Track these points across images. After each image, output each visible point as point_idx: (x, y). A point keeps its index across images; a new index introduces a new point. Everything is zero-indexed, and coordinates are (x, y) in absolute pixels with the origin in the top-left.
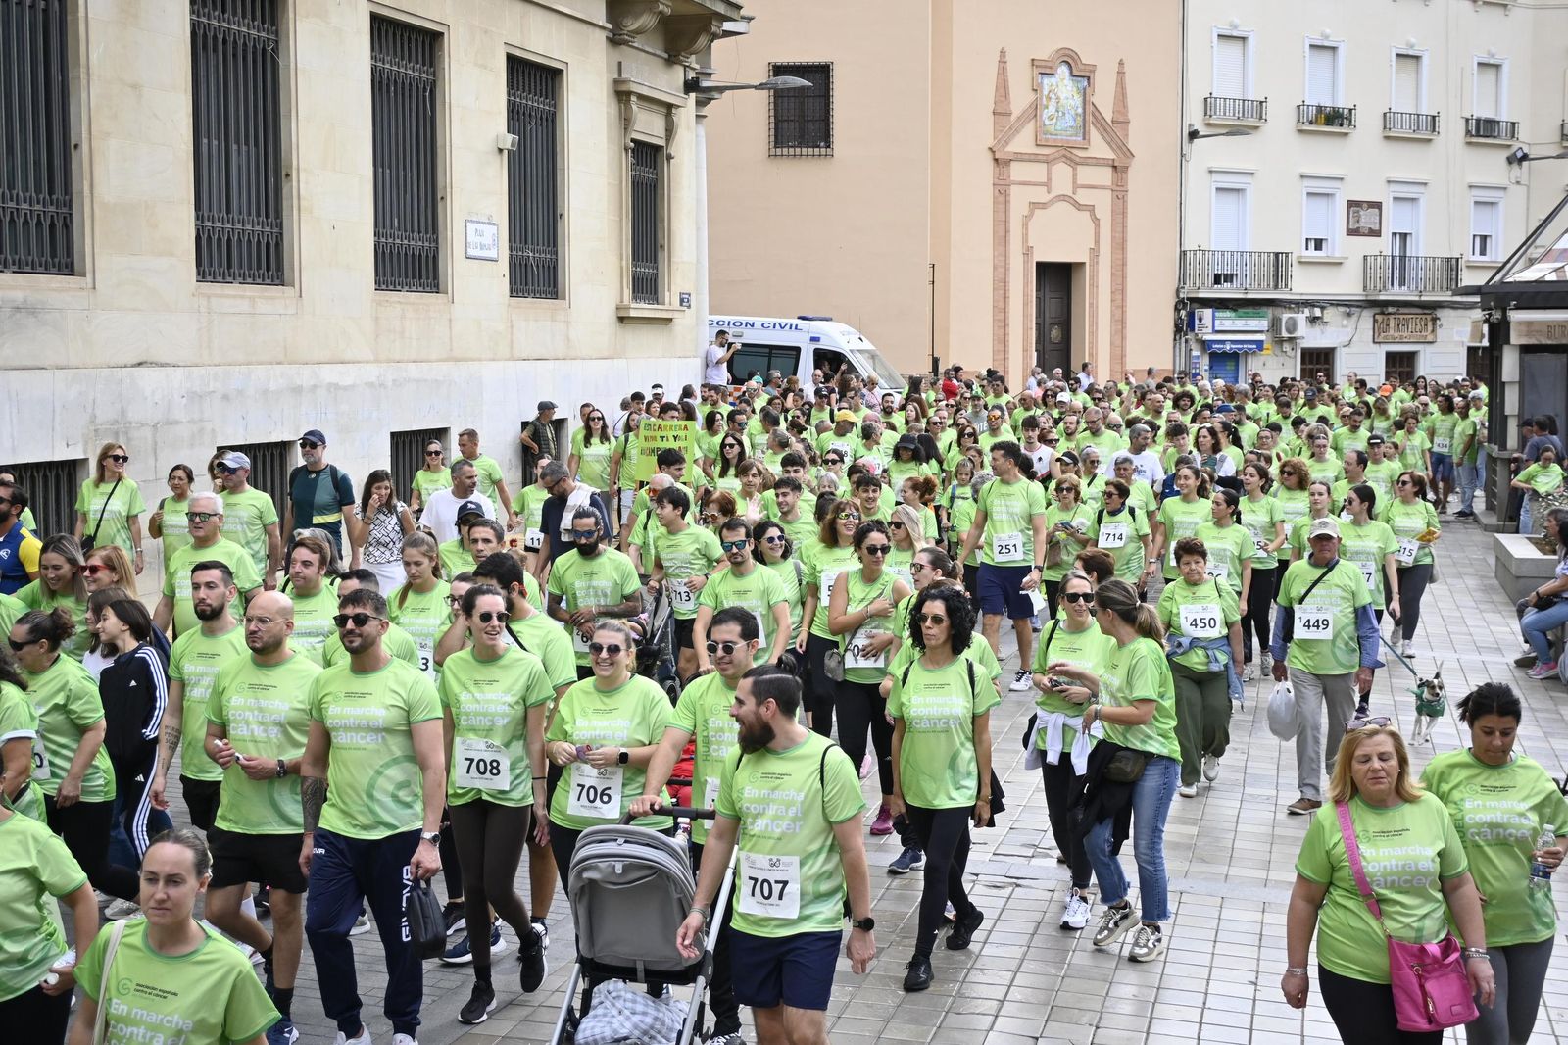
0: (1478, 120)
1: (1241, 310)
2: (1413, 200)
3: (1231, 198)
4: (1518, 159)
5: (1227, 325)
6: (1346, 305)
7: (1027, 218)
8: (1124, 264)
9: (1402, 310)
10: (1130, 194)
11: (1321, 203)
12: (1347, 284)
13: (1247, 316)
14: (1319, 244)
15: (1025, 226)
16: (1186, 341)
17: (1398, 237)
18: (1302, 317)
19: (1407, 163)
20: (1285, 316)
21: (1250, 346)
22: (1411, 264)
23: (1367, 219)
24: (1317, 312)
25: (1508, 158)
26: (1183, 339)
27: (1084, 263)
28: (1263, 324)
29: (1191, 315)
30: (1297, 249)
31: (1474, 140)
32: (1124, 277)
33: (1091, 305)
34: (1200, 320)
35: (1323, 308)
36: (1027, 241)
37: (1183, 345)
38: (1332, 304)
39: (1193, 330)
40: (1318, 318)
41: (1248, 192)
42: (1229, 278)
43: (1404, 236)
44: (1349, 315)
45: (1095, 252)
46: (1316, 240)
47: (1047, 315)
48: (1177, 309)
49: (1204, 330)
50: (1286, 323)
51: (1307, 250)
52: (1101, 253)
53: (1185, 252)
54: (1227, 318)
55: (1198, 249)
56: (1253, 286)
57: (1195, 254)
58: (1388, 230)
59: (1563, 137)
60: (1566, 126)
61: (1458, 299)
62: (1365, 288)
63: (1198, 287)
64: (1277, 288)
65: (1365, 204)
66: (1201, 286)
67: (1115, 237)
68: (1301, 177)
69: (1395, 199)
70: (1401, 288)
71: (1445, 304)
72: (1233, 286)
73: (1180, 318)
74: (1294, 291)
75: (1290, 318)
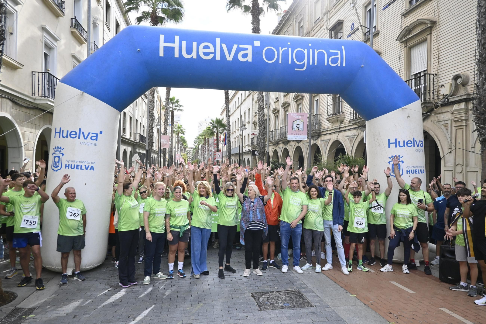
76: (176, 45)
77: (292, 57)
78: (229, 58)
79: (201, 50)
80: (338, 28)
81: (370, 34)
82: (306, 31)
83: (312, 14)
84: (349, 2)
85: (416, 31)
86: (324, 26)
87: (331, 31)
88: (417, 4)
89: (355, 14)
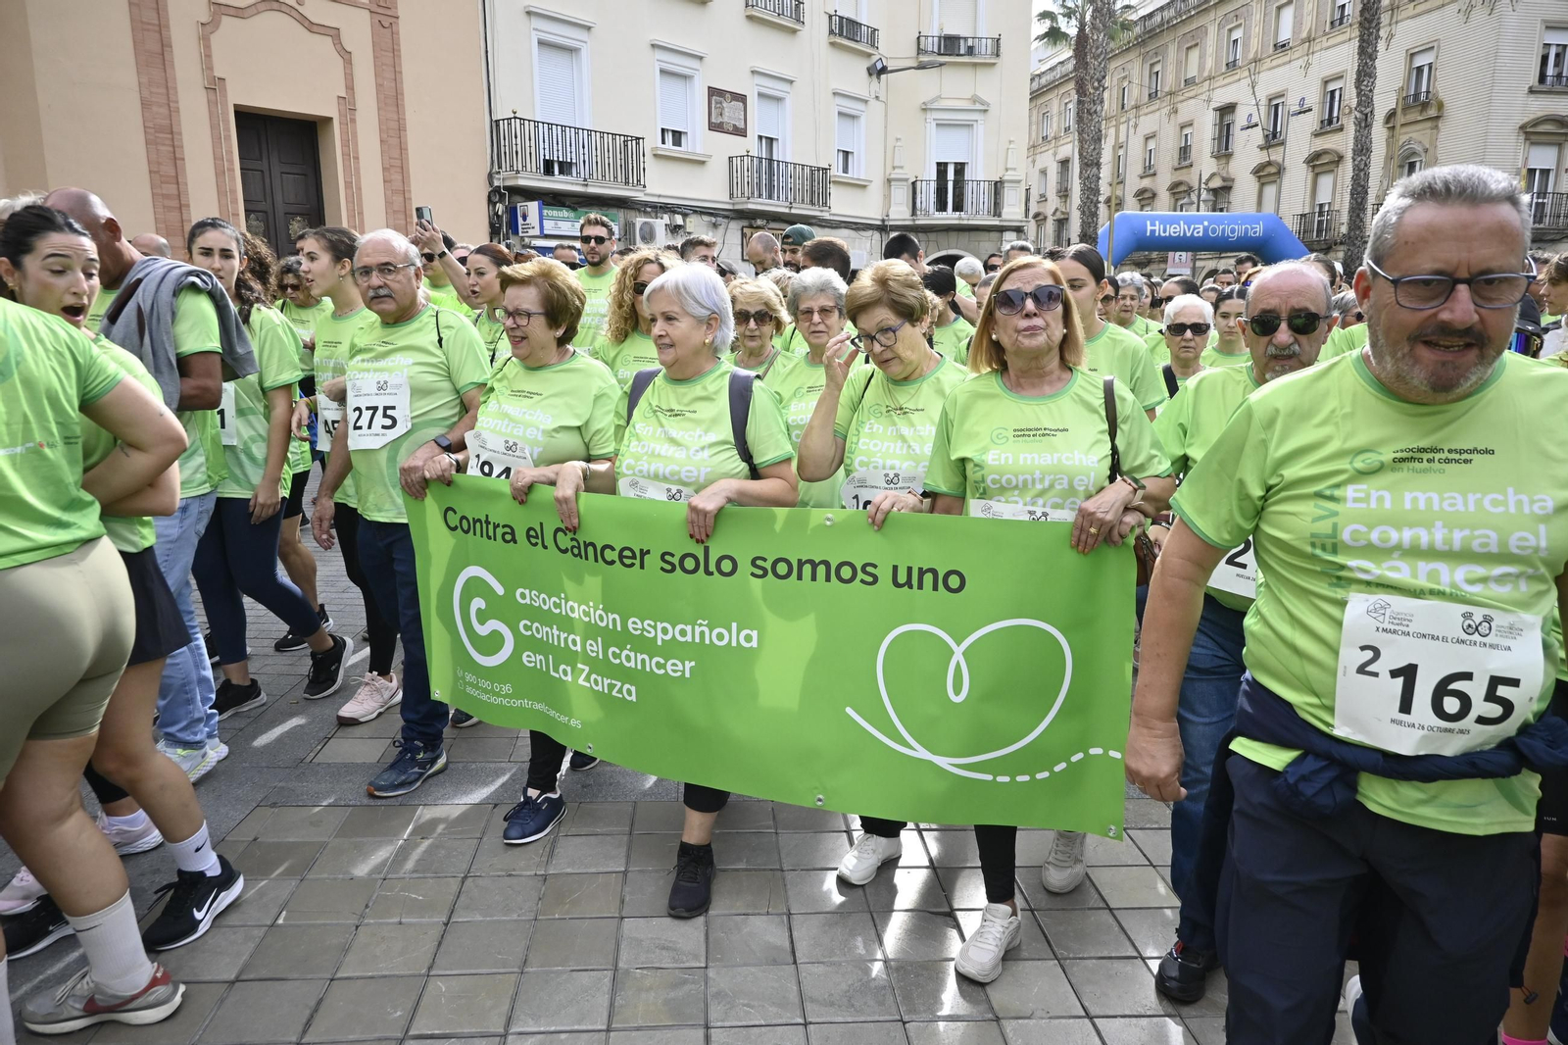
0: (841, 18)
2: (778, 100)
3: (560, 58)
4: (878, 72)
5: (564, 227)
6: (711, 214)
7: (207, 29)
8: (401, 128)
9: (773, 225)
10: (401, 22)
11: (676, 85)
12: (710, 188)
14: (678, 137)
15: (205, 40)
17: (764, 140)
18: (660, 224)
19: (770, 52)
20: (640, 221)
22: (779, 170)
23: (731, 113)
24: (679, 219)
25: (868, 69)
27: (328, 120)
29: (512, 212)
30: (652, 141)
31: (839, 40)
32: (402, 148)
33: (348, 185)
34: (525, 218)
35: (685, 216)
36: (210, 68)
38: (695, 212)
39: (516, 232)
40: (680, 227)
41: (584, 52)
42: (566, 168)
43: (770, 140)
44: (715, 226)
45: (348, 103)
46: (673, 131)
47: (279, 198)
48: (491, 202)
49: (531, 232)
50: (641, 229)
51: (663, 142)
52: (359, 106)
53: (497, 121)
54: (564, 219)
55: (515, 118)
56: (595, 177)
57: (510, 124)
58: (753, 132)
59: (920, 51)
60: (923, 39)
61: (826, 216)
62: (731, 195)
63: (518, 172)
64: (627, 183)
65: (728, 95)
66: (520, 169)
67: (381, 85)
68: (653, 46)
69: (760, 95)
70: (770, 197)
71: (814, 221)
72: (569, 178)
73: (496, 214)
74: (648, 190)
75: (646, 223)
76: (1157, 228)
77: (1228, 232)
78: (1188, 235)
79: (1172, 230)
80: (1227, 110)
81: (1273, 139)
82: (1167, 89)
83: (1182, 64)
84: (1248, 81)
85: (1325, 159)
86: (1204, 97)
87: (1215, 110)
88: (1328, 129)
89: (1254, 102)
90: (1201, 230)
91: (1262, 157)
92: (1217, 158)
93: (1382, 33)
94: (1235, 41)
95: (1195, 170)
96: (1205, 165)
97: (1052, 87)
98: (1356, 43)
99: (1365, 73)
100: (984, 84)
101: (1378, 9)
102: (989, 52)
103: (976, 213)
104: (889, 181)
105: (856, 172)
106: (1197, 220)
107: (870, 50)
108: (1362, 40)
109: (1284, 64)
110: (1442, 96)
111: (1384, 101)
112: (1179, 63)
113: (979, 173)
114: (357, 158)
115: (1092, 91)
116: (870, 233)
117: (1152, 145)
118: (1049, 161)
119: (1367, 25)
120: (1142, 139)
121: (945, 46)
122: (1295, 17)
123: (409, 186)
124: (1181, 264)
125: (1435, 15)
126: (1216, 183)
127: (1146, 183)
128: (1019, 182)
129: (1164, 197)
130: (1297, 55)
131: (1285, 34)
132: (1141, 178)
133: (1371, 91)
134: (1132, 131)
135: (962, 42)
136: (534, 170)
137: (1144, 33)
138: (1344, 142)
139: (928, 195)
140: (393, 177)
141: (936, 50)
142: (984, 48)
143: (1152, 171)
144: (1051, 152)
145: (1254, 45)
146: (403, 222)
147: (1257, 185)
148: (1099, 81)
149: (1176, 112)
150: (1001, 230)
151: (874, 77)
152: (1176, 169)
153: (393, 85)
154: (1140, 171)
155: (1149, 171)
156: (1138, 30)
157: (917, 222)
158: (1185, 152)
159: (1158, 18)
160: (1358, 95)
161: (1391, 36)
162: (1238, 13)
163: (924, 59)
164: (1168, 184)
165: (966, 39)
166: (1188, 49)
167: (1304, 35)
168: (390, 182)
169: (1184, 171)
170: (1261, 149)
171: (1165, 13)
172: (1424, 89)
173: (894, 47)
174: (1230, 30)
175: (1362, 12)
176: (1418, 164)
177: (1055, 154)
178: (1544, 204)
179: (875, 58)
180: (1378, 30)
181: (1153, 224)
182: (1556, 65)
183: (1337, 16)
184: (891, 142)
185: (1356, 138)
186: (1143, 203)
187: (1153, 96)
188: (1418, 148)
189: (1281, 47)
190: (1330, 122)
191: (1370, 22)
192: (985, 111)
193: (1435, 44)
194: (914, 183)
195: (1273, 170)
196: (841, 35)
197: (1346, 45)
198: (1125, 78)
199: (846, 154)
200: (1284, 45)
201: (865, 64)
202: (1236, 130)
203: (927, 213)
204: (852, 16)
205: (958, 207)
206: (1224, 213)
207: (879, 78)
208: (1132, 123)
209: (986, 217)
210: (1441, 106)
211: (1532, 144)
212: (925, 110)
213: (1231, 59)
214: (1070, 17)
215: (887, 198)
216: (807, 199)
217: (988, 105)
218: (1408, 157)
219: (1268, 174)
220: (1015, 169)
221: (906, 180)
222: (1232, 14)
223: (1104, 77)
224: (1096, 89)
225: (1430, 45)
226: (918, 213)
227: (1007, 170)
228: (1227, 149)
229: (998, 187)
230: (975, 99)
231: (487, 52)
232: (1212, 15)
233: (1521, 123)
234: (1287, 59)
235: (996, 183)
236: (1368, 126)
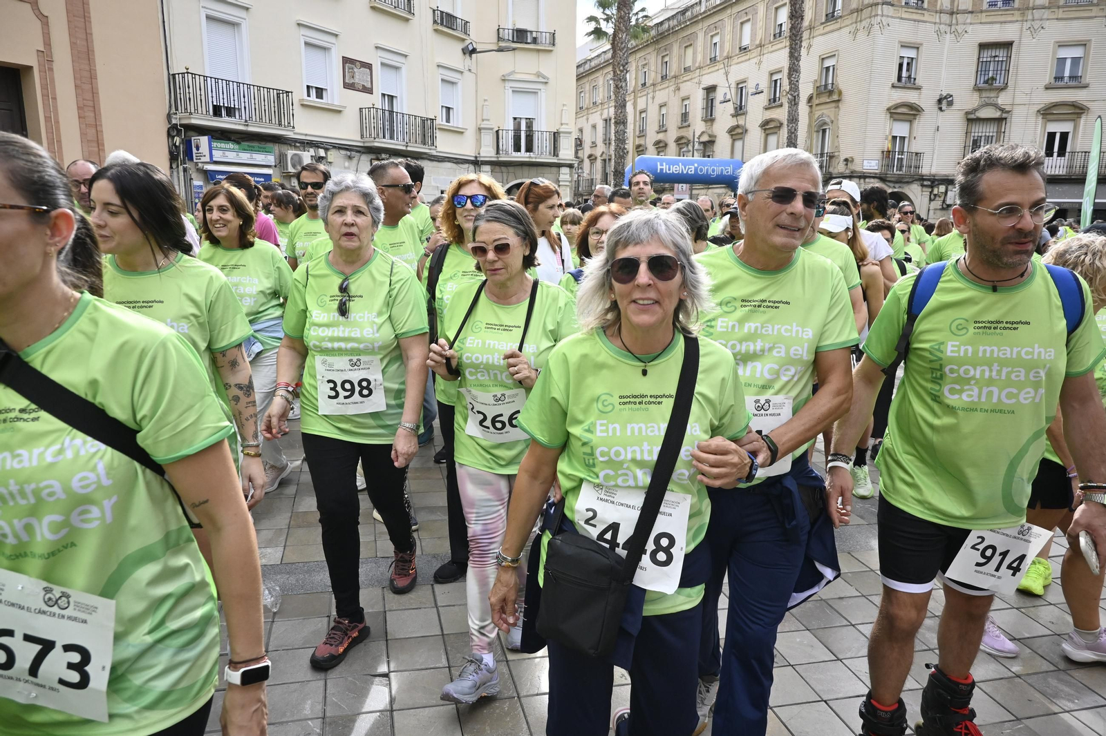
0: (442, 12)
1: (245, 144)
2: (397, 68)
3: (225, 30)
4: (470, 52)
5: (231, 156)
6: (347, 149)
8: (92, 77)
11: (318, 54)
12: (346, 130)
13: (251, 150)
14: (320, 92)
16: (185, 170)
17: (386, 97)
18: (307, 155)
19: (389, 34)
20: (290, 153)
21: (258, 179)
22: (398, 119)
23: (360, 76)
24: (322, 153)
25: (463, 50)
26: (181, 168)
27: (30, 68)
28: (271, 159)
29: (188, 144)
30: (299, 94)
31: (440, 28)
32: (94, 93)
33: (48, 119)
34: (198, 149)
35: (326, 150)
37: (181, 174)
38: (334, 147)
39: (191, 159)
40: (322, 158)
41: (243, 26)
42: (230, 112)
43: (391, 98)
44: (350, 158)
45: (46, 56)
46: (316, 88)
48: (169, 135)
49: (203, 159)
50: (292, 159)
51: (309, 96)
52: (55, 58)
53: (174, 75)
54: (230, 150)
55: (188, 73)
56: (254, 119)
57: (183, 77)
58: (378, 90)
59: (499, 39)
60: (501, 31)
61: (434, 153)
62: (362, 136)
63: (191, 113)
64: (280, 124)
65: (358, 63)
66: (193, 111)
67: (74, 43)
68: (298, 24)
69: (383, 64)
70: (392, 138)
71: (425, 156)
72: (233, 119)
73: (175, 145)
74: (296, 130)
75: (295, 154)
77: (710, 171)
78: (685, 172)
79: (674, 169)
80: (711, 89)
81: (740, 110)
82: (673, 74)
83: (682, 58)
84: (723, 71)
85: (772, 125)
86: (696, 80)
87: (704, 89)
88: (773, 105)
89: (727, 85)
90: (693, 169)
91: (732, 122)
92: (705, 121)
93: (804, 44)
94: (715, 44)
95: (691, 129)
96: (698, 126)
97: (598, 69)
98: (787, 50)
99: (794, 70)
100: (545, 65)
101: (800, 28)
102: (548, 42)
103: (541, 154)
104: (480, 129)
105: (456, 122)
106: (692, 163)
107: (464, 37)
108: (791, 48)
109: (746, 61)
110: (842, 86)
111: (806, 89)
112: (680, 57)
113: (543, 126)
114: (54, 99)
115: (619, 73)
116: (467, 166)
117: (664, 111)
118: (597, 118)
119: (794, 38)
120: (658, 107)
121: (517, 36)
122: (752, 30)
123: (101, 121)
124: (683, 192)
125: (836, 34)
126: (705, 138)
127: (661, 136)
128: (570, 133)
129: (672, 146)
130: (754, 55)
131: (746, 41)
132: (658, 133)
133: (797, 81)
134: (650, 101)
135: (529, 34)
136: (204, 112)
137: (658, 35)
138: (781, 114)
139: (507, 141)
140: (87, 114)
141: (511, 38)
142: (544, 39)
143: (664, 129)
144: (599, 113)
145: (727, 46)
146: (96, 149)
147: (730, 140)
148: (624, 66)
149: (679, 89)
150: (559, 166)
151: (467, 55)
152: (680, 128)
153: (85, 44)
154: (657, 128)
155: (662, 129)
156: (653, 33)
157: (500, 159)
158: (685, 116)
159: (666, 26)
160: (790, 83)
161: (810, 46)
162: (716, 25)
163: (503, 44)
164: (674, 138)
165: (531, 32)
166: (686, 47)
167: (758, 42)
168: (84, 118)
169: (685, 129)
170: (733, 116)
171: (671, 22)
172: (830, 81)
173: (481, 35)
174: (712, 36)
175: (791, 29)
176: (828, 131)
177: (601, 114)
178: (902, 159)
179: (468, 42)
180: (801, 42)
181: (662, 165)
182: (908, 70)
183: (778, 31)
184: (480, 103)
185: (789, 112)
186: (659, 150)
187: (664, 78)
188: (828, 120)
189: (743, 49)
190: (775, 101)
191: (796, 36)
192: (546, 83)
193: (836, 53)
194: (497, 132)
195: (739, 131)
196: (442, 24)
197: (783, 51)
198: (646, 64)
199: (448, 109)
200: (745, 49)
201: (460, 46)
202: (717, 103)
203: (507, 153)
204: (450, 12)
205: (529, 149)
206: (711, 159)
207: (470, 56)
208: (650, 96)
209: (548, 157)
210: (840, 93)
211: (895, 120)
212: (504, 80)
213: (713, 56)
214: (608, 22)
215: (479, 141)
216: (419, 140)
217: (548, 79)
218: (822, 126)
219: (737, 133)
220: (567, 124)
221: (492, 129)
222: (713, 26)
223: (627, 64)
224: (622, 71)
225: (833, 54)
226: (501, 152)
227: (562, 124)
228: (711, 115)
229: (556, 136)
230: (539, 75)
231: (164, 22)
232: (700, 25)
233: (888, 106)
234: (747, 57)
235: (554, 133)
236: (796, 104)
